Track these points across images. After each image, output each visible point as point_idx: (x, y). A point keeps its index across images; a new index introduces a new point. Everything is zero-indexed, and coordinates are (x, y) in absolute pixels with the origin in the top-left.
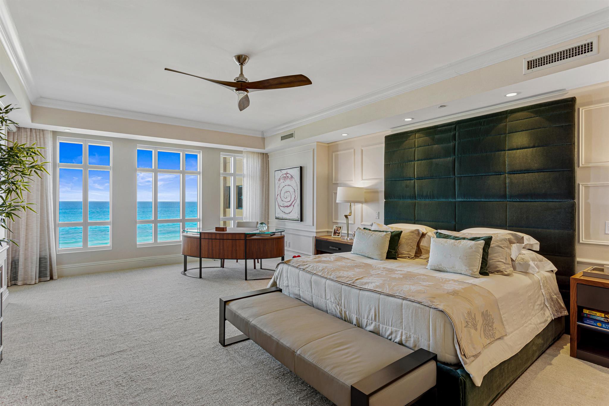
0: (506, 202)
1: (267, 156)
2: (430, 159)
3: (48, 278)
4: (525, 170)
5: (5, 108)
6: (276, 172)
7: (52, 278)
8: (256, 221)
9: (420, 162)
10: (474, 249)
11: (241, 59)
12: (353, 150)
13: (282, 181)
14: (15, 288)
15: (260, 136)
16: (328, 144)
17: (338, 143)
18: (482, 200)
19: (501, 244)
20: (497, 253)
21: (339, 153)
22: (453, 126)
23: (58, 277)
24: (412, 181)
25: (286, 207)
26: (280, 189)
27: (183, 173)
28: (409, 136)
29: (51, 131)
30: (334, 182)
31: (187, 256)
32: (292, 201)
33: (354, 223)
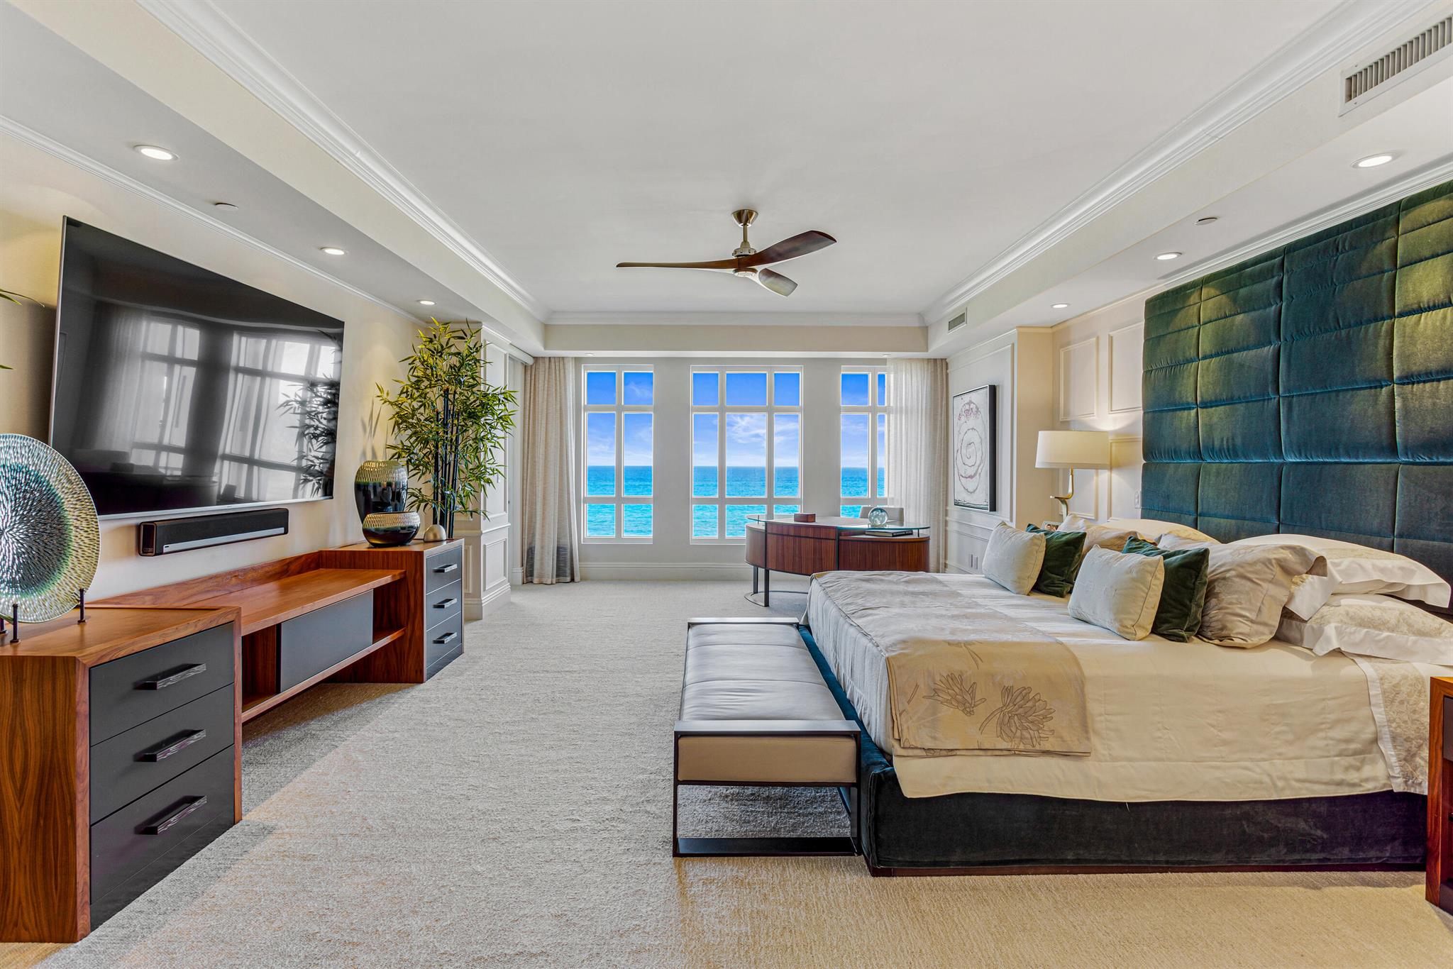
0: (1397, 465)
1: (944, 365)
2: (1228, 352)
3: (568, 579)
4: (1437, 373)
5: (475, 346)
6: (955, 399)
7: (573, 580)
8: (898, 507)
9: (1208, 360)
10: (1134, 575)
11: (743, 216)
12: (1094, 339)
13: (963, 419)
14: (530, 586)
15: (917, 325)
16: (1052, 327)
17: (1068, 323)
18: (1343, 460)
19: (1250, 572)
20: (1236, 592)
21: (1070, 347)
22: (1277, 260)
23: (581, 579)
24: (1193, 412)
25: (969, 477)
26: (961, 437)
27: (770, 411)
28: (1189, 296)
29: (572, 358)
30: (1062, 418)
31: (770, 571)
32: (977, 464)
33: (1097, 519)
